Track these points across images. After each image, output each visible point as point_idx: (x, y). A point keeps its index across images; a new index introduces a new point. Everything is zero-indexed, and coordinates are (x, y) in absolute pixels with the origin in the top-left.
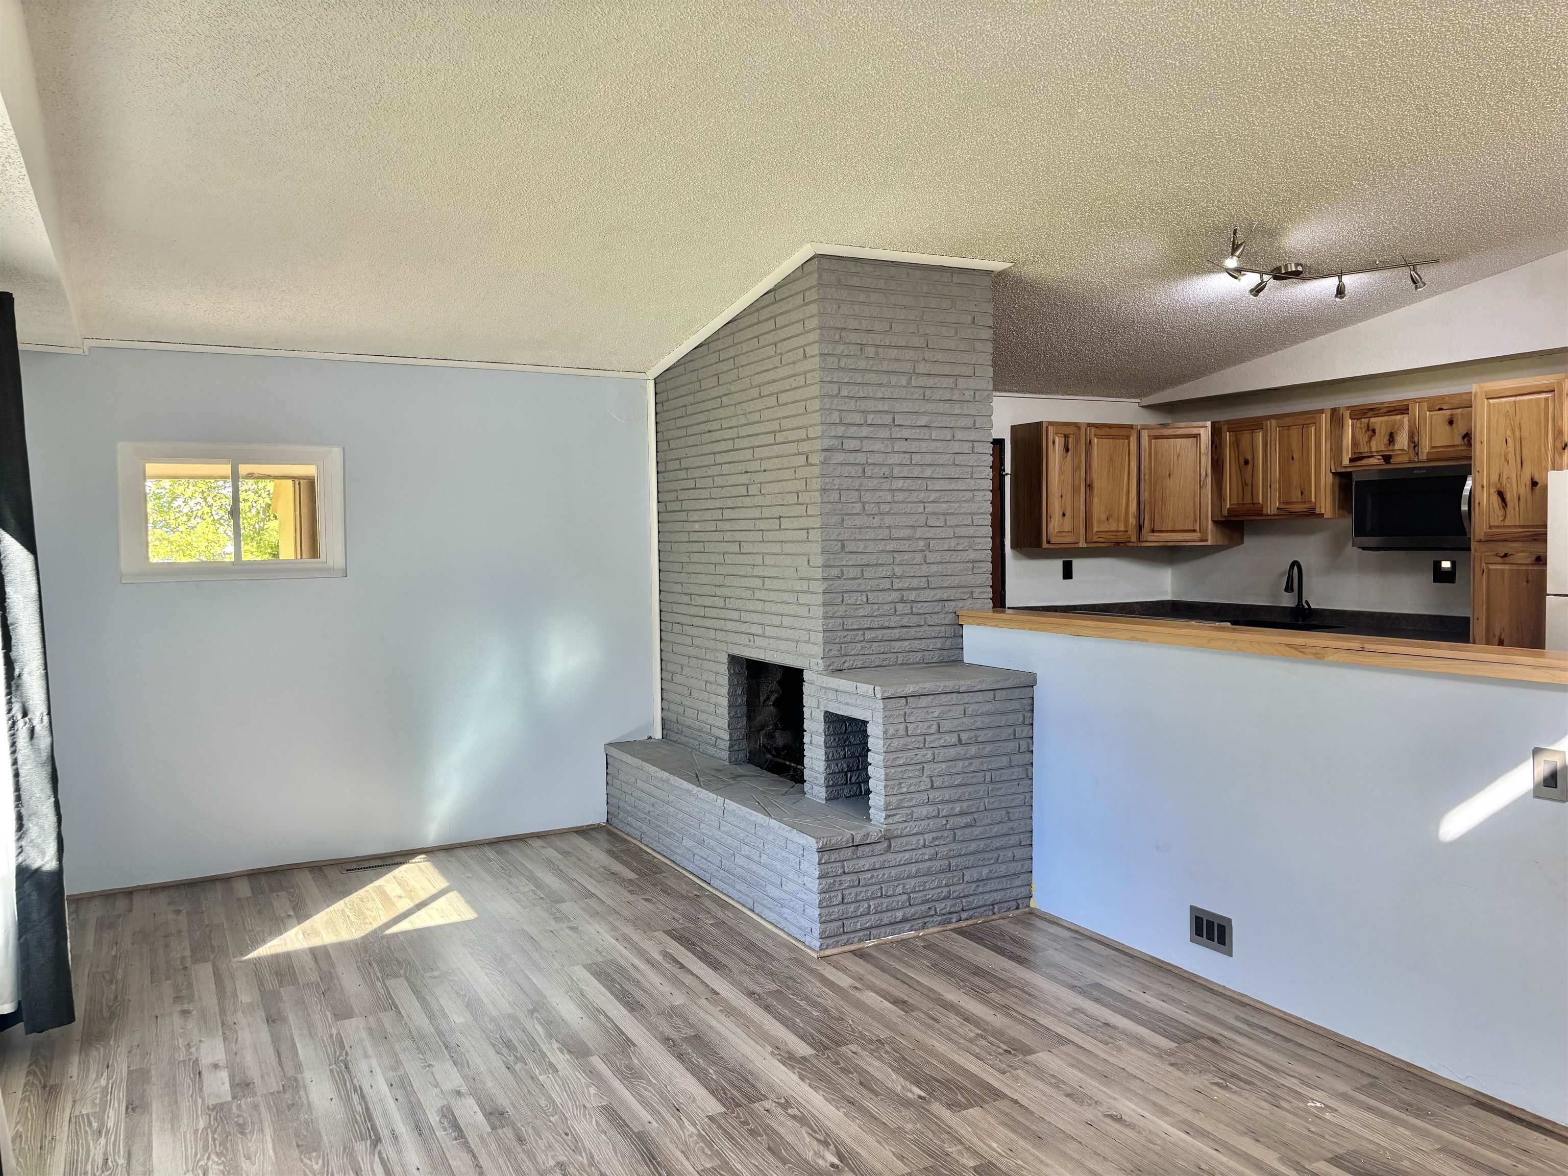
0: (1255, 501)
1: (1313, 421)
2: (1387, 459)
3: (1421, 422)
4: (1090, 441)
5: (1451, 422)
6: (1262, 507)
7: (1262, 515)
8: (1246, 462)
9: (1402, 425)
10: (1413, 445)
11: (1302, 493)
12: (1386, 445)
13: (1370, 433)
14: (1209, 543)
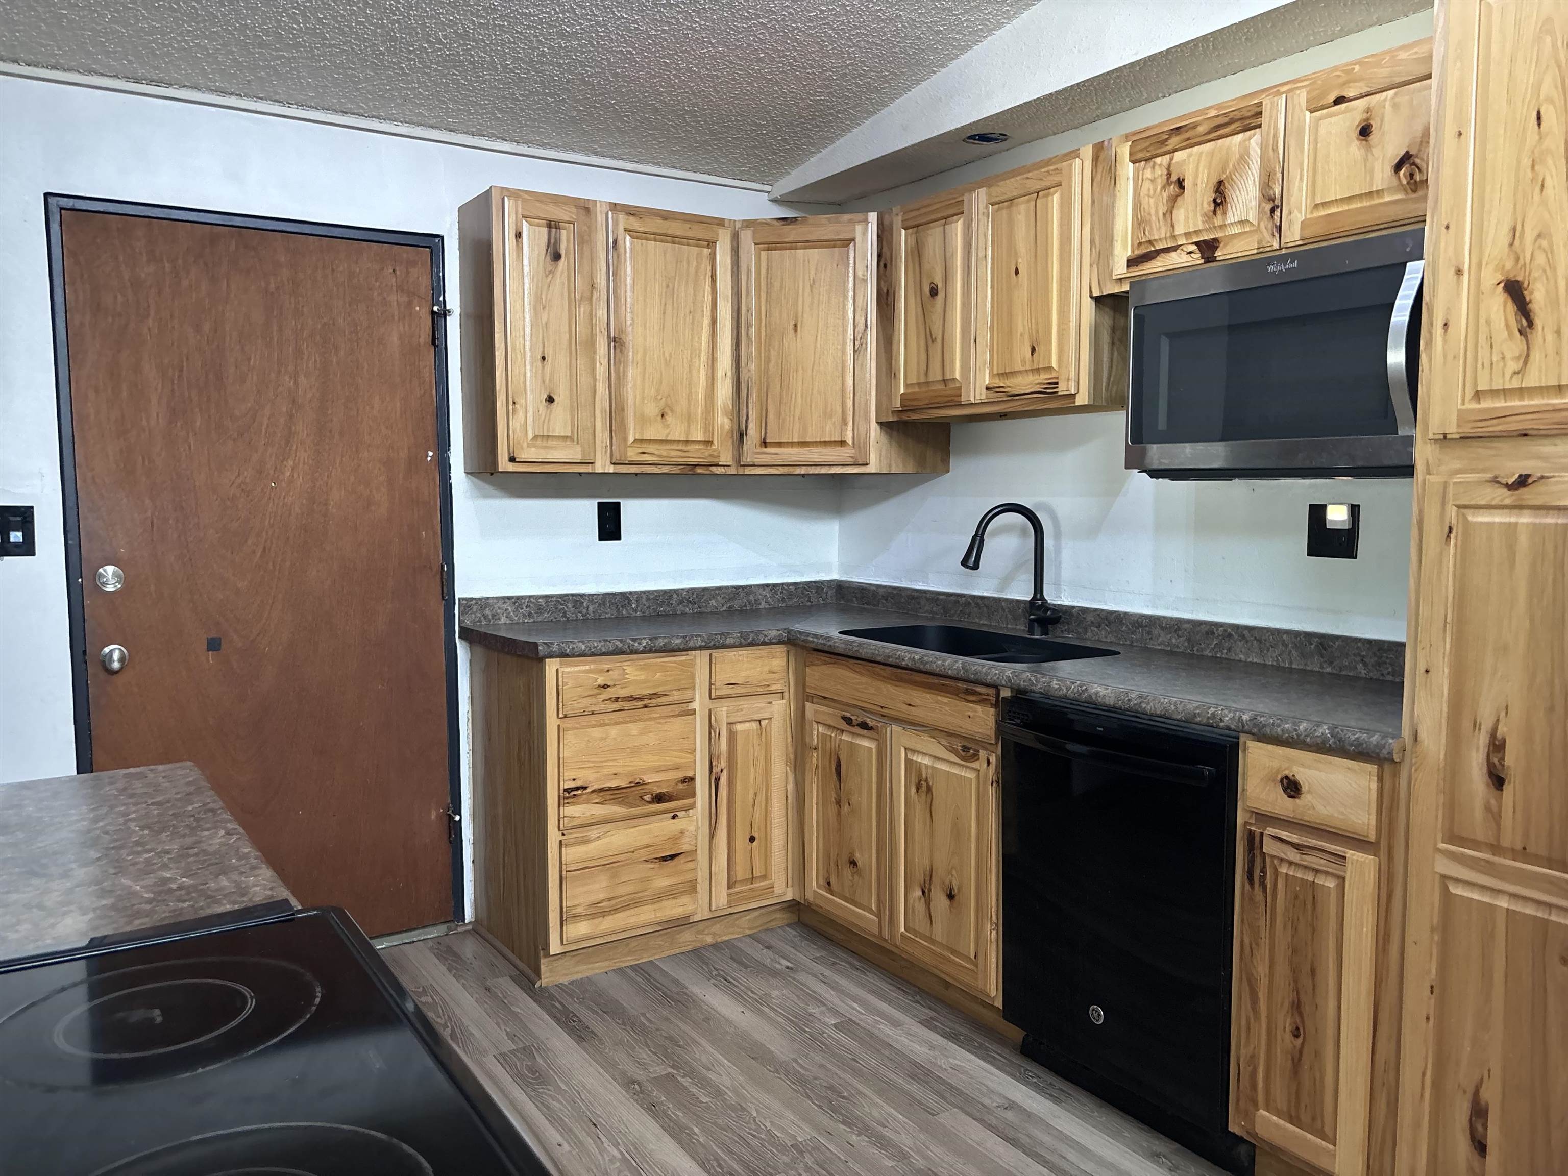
0: (948, 377)
1: (1056, 179)
2: (1208, 248)
3: (1292, 143)
4: (615, 242)
5: (1365, 132)
6: (960, 388)
7: (960, 405)
8: (934, 292)
9: (1244, 158)
10: (1268, 207)
11: (1033, 350)
12: (1206, 215)
13: (1173, 189)
14: (872, 469)
